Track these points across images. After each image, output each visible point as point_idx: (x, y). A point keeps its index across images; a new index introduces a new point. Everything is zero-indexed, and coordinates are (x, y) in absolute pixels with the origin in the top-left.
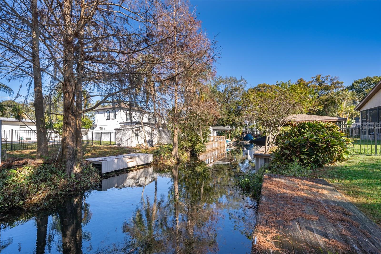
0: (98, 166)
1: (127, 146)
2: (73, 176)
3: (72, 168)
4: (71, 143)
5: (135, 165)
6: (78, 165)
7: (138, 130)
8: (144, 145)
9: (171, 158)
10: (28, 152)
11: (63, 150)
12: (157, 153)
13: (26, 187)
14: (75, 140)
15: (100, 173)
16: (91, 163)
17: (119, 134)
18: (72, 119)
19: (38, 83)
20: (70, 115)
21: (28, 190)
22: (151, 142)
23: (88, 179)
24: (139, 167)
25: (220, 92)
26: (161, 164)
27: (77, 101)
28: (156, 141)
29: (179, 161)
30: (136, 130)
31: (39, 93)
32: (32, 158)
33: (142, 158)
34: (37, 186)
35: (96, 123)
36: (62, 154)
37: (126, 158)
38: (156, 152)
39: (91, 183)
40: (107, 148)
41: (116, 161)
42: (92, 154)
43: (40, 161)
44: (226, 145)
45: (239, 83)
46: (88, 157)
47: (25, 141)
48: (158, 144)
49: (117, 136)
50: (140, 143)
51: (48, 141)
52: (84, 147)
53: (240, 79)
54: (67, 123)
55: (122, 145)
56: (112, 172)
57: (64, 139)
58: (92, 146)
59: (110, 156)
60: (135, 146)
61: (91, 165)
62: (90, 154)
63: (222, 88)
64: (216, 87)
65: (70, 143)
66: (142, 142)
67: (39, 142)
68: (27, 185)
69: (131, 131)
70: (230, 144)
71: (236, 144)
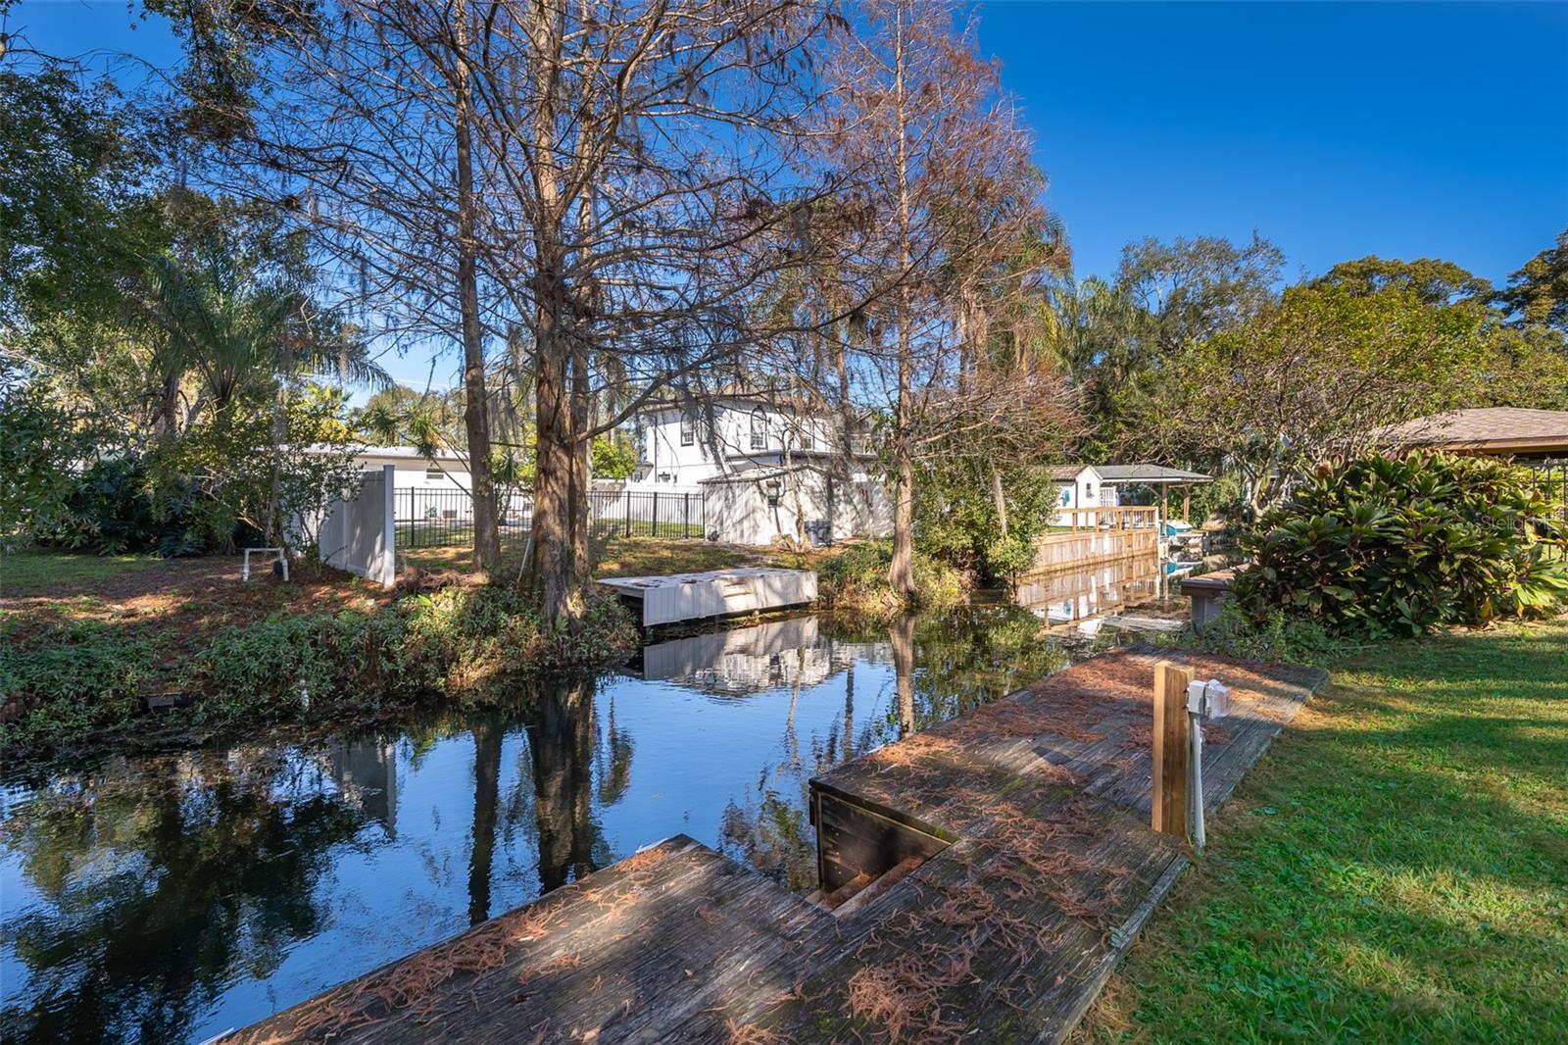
0: (634, 603)
1: (738, 542)
2: (562, 625)
3: (559, 599)
4: (557, 529)
5: (751, 607)
6: (576, 594)
7: (777, 485)
8: (796, 539)
9: (884, 590)
10: (450, 553)
11: (536, 545)
12: (833, 573)
13: (451, 645)
14: (566, 519)
15: (639, 625)
16: (615, 591)
17: (714, 498)
18: (558, 458)
19: (473, 358)
20: (553, 448)
21: (454, 654)
22: (823, 531)
23: (601, 636)
24: (768, 615)
25: (1142, 314)
26: (845, 608)
27: (574, 402)
28: (849, 526)
29: (915, 603)
30: (770, 486)
31: (475, 386)
32: (463, 570)
33: (777, 584)
34: (474, 643)
35: (651, 459)
36: (535, 561)
37: (723, 583)
38: (832, 567)
39: (609, 650)
40: (672, 548)
41: (687, 589)
42: (623, 565)
43: (480, 578)
44: (1162, 549)
45: (1243, 265)
46: (610, 574)
47: (442, 523)
48: (856, 536)
49: (709, 505)
50: (785, 532)
51: (503, 522)
52: (601, 542)
53: (1248, 243)
54: (545, 471)
55: (723, 539)
56: (673, 625)
57: (540, 515)
58: (626, 541)
59: (675, 572)
60: (768, 542)
61: (613, 598)
62: (615, 567)
63: (1156, 294)
64: (1127, 289)
65: (555, 528)
66: (789, 527)
67: (479, 526)
68: (453, 638)
69: (755, 488)
70: (1185, 541)
71: (1222, 542)
